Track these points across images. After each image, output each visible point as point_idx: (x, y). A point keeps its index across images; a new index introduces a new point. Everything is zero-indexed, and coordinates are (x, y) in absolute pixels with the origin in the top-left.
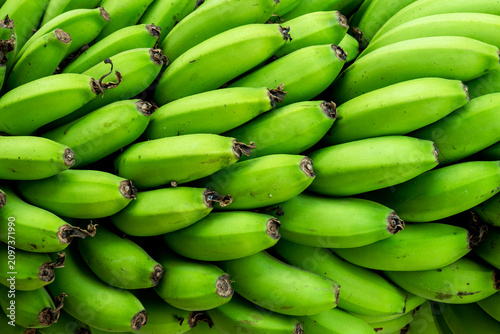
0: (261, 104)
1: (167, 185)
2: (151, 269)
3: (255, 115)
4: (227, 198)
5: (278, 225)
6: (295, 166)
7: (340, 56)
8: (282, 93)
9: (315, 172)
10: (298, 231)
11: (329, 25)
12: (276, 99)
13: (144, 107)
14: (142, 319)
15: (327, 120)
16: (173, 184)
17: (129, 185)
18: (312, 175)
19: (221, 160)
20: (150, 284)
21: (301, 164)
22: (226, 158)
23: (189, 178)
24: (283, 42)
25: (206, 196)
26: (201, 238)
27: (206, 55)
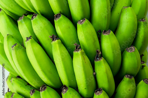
0: (59, 43)
1: (95, 76)
2: (128, 79)
3: (63, 45)
4: (97, 52)
5: (105, 31)
6: (82, 26)
7: (36, 16)
8: (53, 36)
9: (83, 19)
10: (106, 23)
11: (24, 23)
12: (56, 38)
13: (64, 90)
14: (146, 81)
15: (62, 17)
16: (94, 74)
17: (97, 91)
18: (84, 20)
19: (83, 55)
20: (133, 79)
21: (81, 24)
22: (82, 53)
23: (91, 68)
24: (32, 39)
25: (98, 60)
26: (114, 60)
27: (41, 68)
